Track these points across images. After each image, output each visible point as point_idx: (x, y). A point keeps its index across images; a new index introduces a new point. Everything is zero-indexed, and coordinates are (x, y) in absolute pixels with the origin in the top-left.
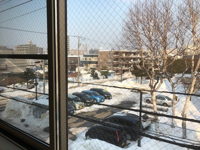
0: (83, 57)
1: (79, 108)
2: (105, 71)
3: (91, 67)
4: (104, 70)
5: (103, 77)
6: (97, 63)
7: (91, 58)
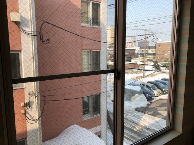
0: (140, 48)
1: (158, 95)
2: (168, 62)
3: (147, 58)
4: (166, 62)
5: (165, 69)
6: (154, 54)
7: (148, 50)
